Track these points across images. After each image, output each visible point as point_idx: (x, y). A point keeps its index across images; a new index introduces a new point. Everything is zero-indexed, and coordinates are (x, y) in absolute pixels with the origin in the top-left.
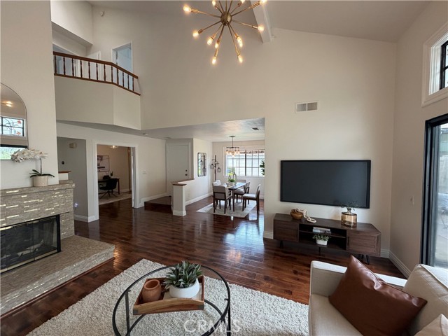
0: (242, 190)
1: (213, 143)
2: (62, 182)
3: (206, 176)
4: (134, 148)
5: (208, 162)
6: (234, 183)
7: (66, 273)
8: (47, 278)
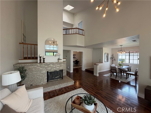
0: (127, 70)
1: (112, 49)
2: (64, 61)
3: (108, 62)
4: (83, 52)
5: (110, 57)
6: (121, 66)
7: (63, 85)
8: (59, 85)
